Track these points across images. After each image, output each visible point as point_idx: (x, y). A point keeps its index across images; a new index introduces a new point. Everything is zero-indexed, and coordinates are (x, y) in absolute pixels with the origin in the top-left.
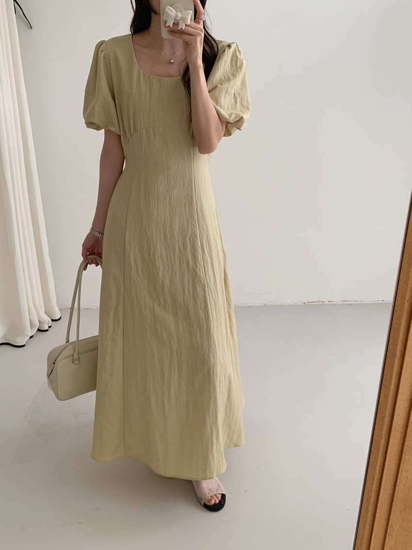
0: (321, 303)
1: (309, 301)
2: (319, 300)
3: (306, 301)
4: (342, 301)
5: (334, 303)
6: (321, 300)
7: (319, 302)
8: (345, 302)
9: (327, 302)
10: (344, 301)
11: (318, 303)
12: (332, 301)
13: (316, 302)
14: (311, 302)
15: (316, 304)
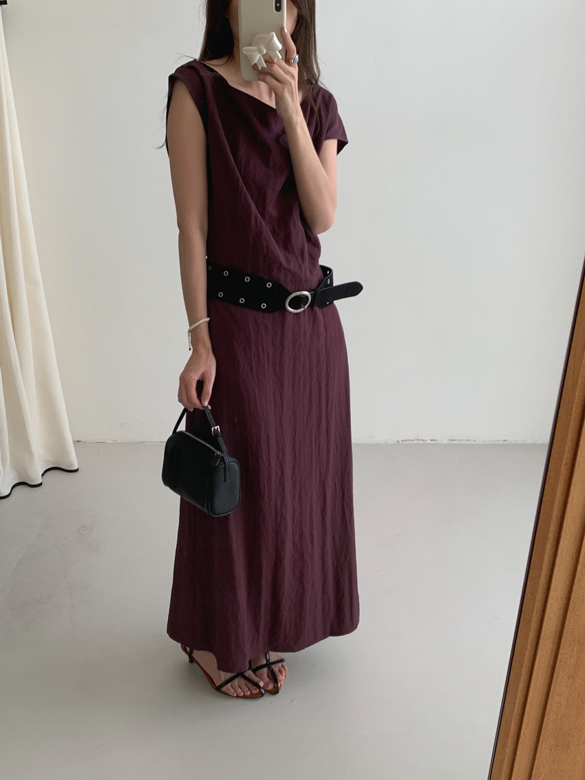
0: (421, 442)
2: (417, 438)
3: (400, 439)
4: (450, 440)
5: (438, 442)
6: (420, 438)
8: (452, 442)
9: (429, 442)
12: (435, 440)
13: (414, 441)
14: (406, 441)
15: (413, 442)
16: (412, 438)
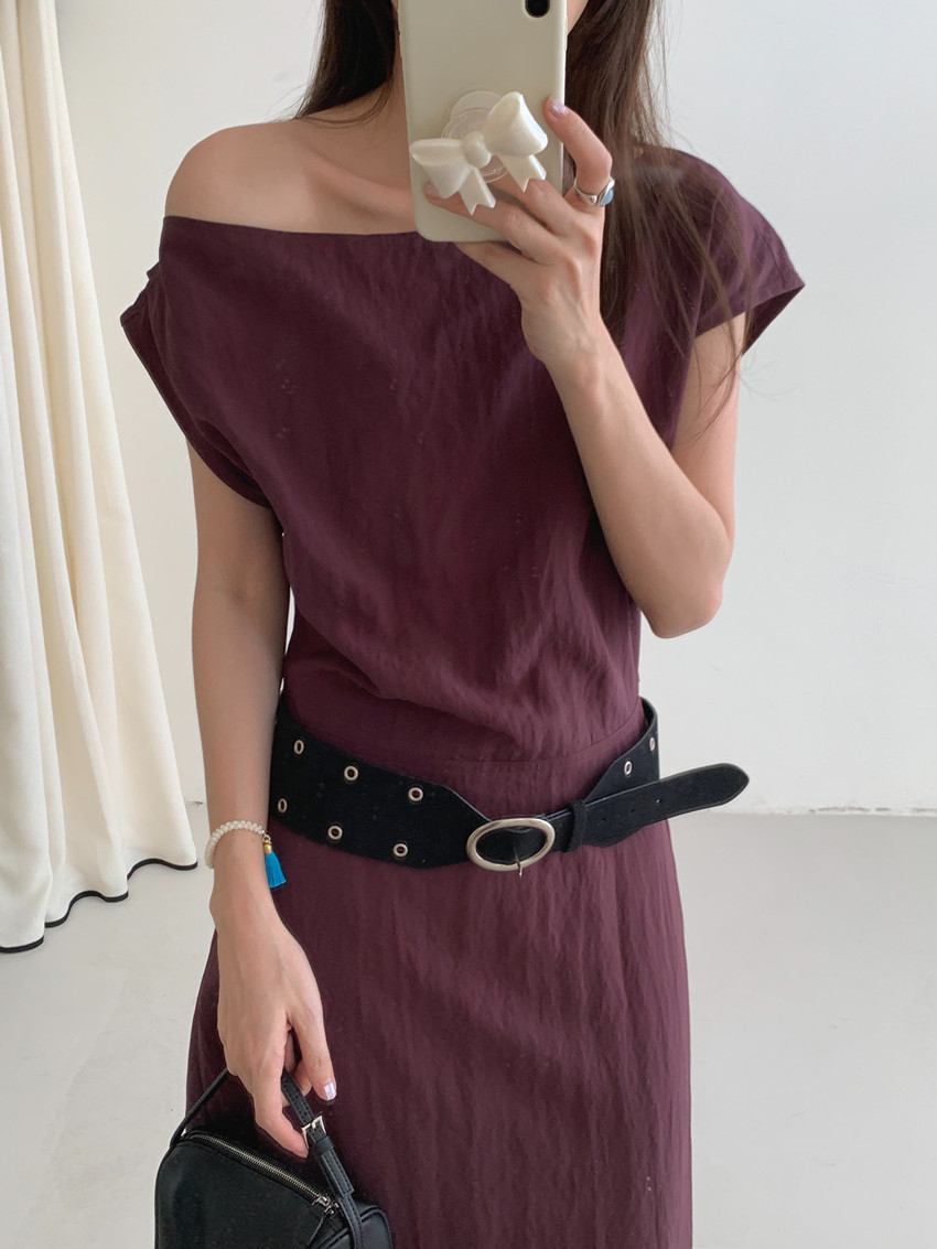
0: (859, 812)
1: (824, 806)
2: (851, 805)
3: (815, 806)
4: (914, 809)
5: (893, 813)
6: (856, 806)
7: (852, 808)
8: (920, 814)
9: (873, 812)
10: (919, 810)
11: (847, 813)
12: (885, 809)
13: (843, 810)
14: (828, 809)
15: (842, 813)
16: (842, 805)
